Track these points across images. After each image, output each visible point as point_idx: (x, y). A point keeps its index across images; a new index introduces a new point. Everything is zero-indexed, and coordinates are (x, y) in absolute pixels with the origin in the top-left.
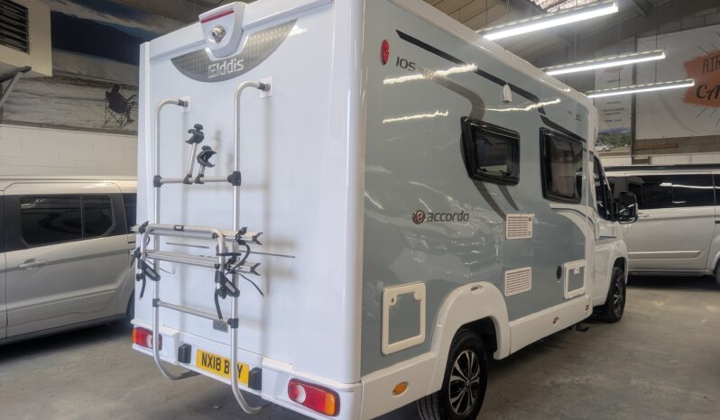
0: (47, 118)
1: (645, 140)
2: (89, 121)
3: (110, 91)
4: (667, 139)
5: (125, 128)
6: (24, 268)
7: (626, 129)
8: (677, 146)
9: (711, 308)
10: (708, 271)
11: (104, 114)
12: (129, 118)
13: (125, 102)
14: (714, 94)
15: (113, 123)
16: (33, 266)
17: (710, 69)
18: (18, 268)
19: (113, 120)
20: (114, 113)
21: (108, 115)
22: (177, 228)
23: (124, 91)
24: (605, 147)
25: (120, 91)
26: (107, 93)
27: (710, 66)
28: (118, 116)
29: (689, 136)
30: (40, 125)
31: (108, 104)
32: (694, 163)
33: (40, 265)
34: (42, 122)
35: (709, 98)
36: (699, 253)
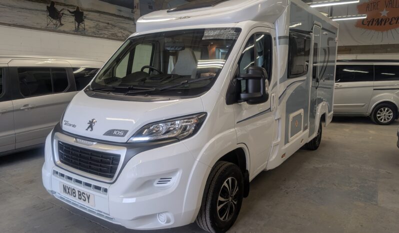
0: (13, 21)
2: (38, 24)
3: (49, 6)
4: (346, 46)
5: (59, 29)
6: (23, 110)
8: (350, 50)
9: (372, 132)
10: (368, 114)
11: (46, 19)
12: (60, 22)
13: (58, 13)
14: (371, 23)
15: (51, 25)
16: (28, 109)
17: (370, 9)
18: (20, 110)
19: (52, 23)
20: (52, 19)
21: (49, 20)
23: (57, 5)
25: (55, 6)
26: (47, 7)
27: (370, 8)
28: (54, 21)
30: (9, 25)
31: (48, 14)
32: (358, 59)
33: (32, 108)
34: (10, 23)
35: (368, 25)
36: (364, 105)
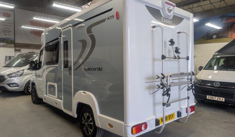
1: (18, 43)
7: (13, 38)
17: (37, 25)
22: (182, 73)
24: (4, 44)
29: (32, 44)
35: (37, 33)
